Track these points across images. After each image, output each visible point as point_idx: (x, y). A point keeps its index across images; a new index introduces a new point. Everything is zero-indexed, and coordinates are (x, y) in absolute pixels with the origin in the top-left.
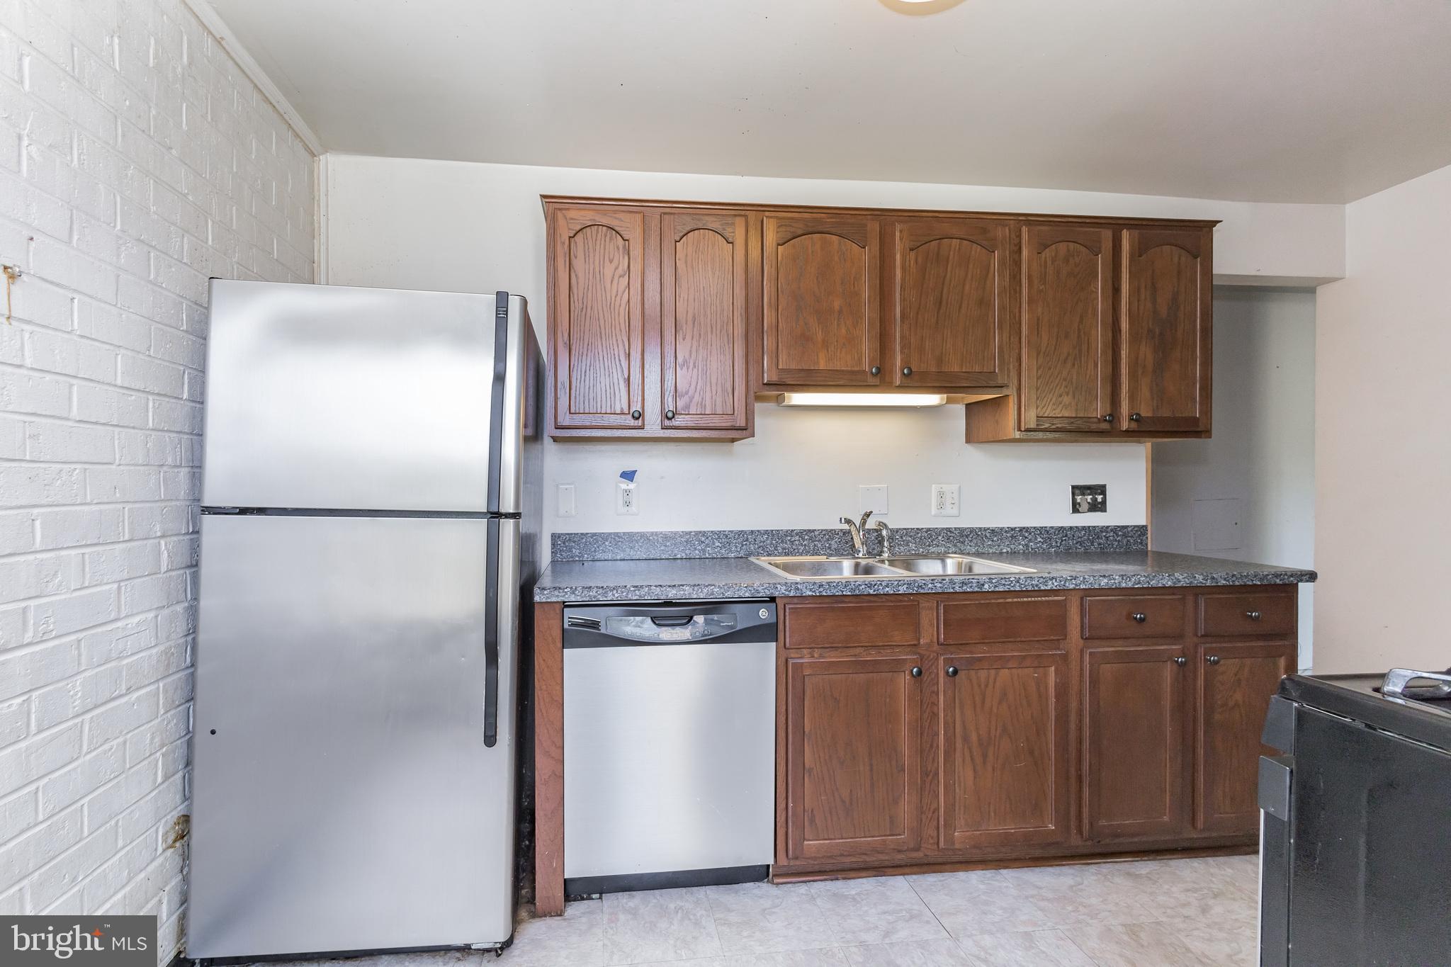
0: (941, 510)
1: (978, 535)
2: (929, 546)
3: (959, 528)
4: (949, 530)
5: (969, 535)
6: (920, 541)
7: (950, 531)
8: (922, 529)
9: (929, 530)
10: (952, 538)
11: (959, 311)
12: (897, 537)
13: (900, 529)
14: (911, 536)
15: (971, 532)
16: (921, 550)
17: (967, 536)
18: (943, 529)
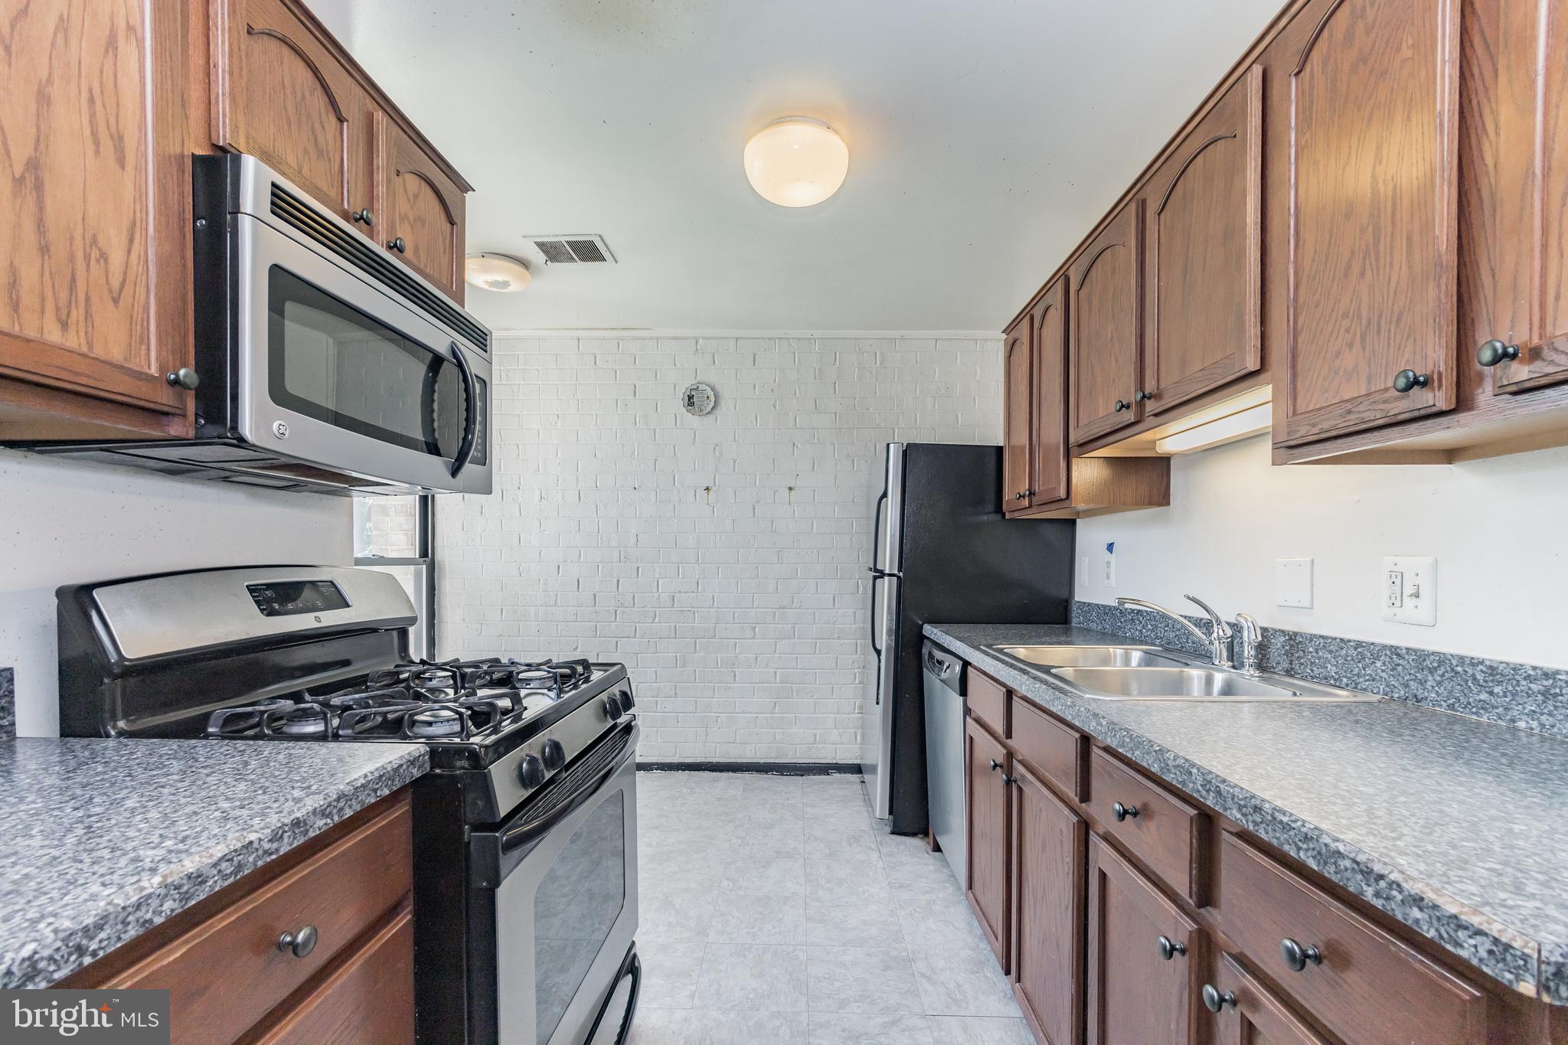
0: (1394, 610)
1: (1457, 673)
2: (1359, 676)
3: (1415, 651)
4: (1395, 650)
5: (1435, 669)
6: (1343, 664)
7: (1398, 655)
8: (1349, 641)
9: (1359, 644)
10: (1400, 668)
11: (1204, 270)
12: (1311, 649)
13: (1315, 636)
14: (1330, 652)
15: (1441, 663)
16: (1345, 680)
17: (1432, 671)
18: (1384, 647)
